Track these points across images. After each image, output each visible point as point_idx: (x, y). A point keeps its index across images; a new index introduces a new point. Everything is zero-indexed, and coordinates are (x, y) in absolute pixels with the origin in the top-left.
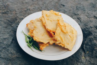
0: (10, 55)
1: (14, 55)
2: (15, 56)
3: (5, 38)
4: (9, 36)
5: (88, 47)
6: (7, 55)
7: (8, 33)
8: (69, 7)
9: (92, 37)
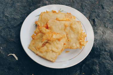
0: (9, 37)
1: (13, 38)
2: (13, 40)
3: (15, 18)
4: (20, 18)
5: (87, 68)
6: (7, 35)
7: (21, 14)
8: (108, 12)
9: (97, 62)
